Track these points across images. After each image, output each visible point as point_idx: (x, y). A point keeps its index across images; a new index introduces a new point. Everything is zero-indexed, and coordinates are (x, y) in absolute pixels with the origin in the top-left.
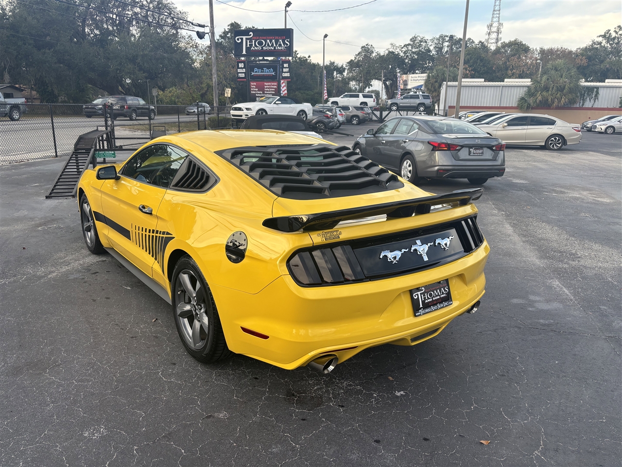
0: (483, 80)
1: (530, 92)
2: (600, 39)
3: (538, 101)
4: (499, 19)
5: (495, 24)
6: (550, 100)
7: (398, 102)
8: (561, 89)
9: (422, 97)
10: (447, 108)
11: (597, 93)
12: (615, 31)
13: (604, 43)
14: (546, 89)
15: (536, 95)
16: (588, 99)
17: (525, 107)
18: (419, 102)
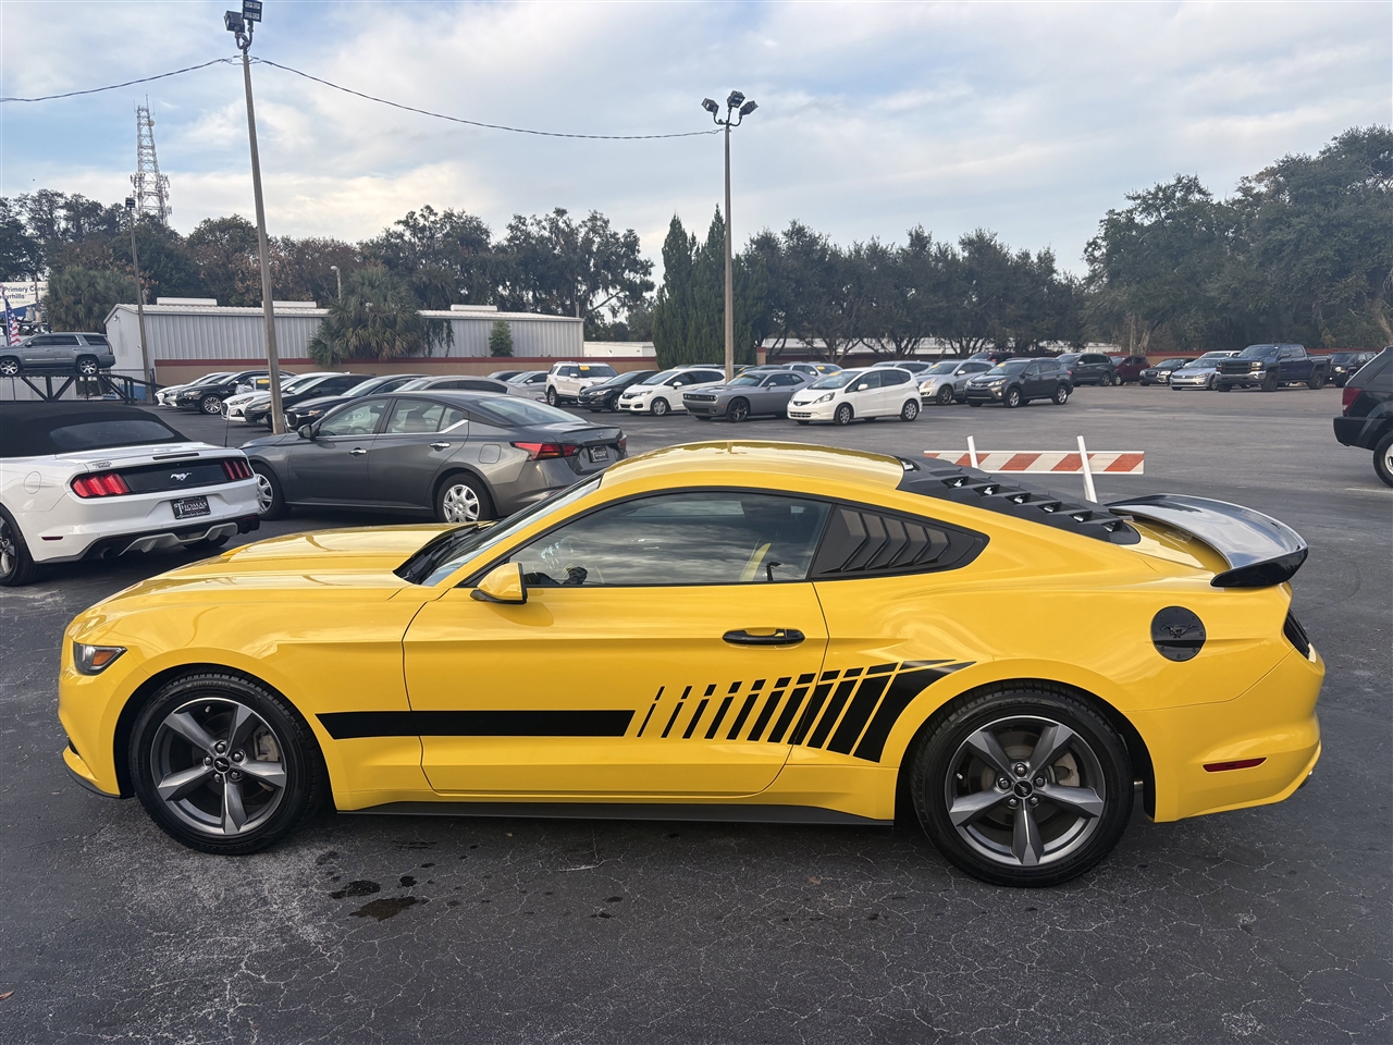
0: (214, 302)
1: (331, 329)
2: (401, 228)
3: (351, 348)
4: (156, 166)
5: (150, 177)
6: (374, 344)
7: (19, 355)
8: (390, 323)
9: (85, 342)
10: (152, 365)
11: (450, 331)
12: (422, 216)
13: (408, 235)
14: (361, 322)
15: (344, 335)
16: (436, 341)
17: (329, 360)
18: (77, 353)
